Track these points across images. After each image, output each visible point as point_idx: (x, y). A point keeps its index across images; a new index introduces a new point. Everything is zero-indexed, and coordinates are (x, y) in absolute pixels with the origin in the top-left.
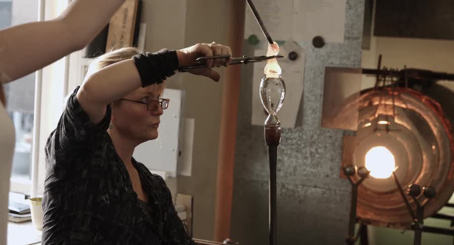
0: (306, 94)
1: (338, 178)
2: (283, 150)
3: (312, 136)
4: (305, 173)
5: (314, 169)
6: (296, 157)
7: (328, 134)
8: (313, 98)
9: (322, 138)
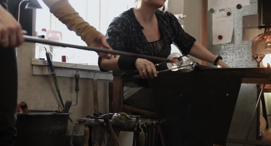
0: (235, 29)
1: (251, 61)
2: (227, 53)
3: (239, 45)
4: (237, 61)
5: (240, 58)
6: (232, 55)
7: (246, 43)
8: (238, 30)
9: (243, 45)
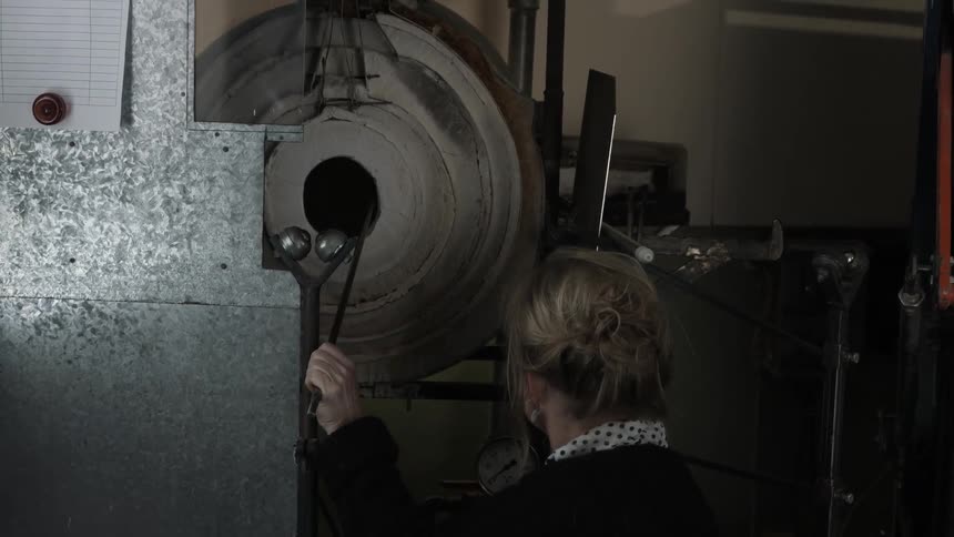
0: (139, 24)
1: (256, 269)
2: (79, 199)
3: (168, 151)
4: (152, 262)
5: (179, 247)
6: (120, 216)
7: (217, 142)
8: (163, 36)
9: (200, 151)
